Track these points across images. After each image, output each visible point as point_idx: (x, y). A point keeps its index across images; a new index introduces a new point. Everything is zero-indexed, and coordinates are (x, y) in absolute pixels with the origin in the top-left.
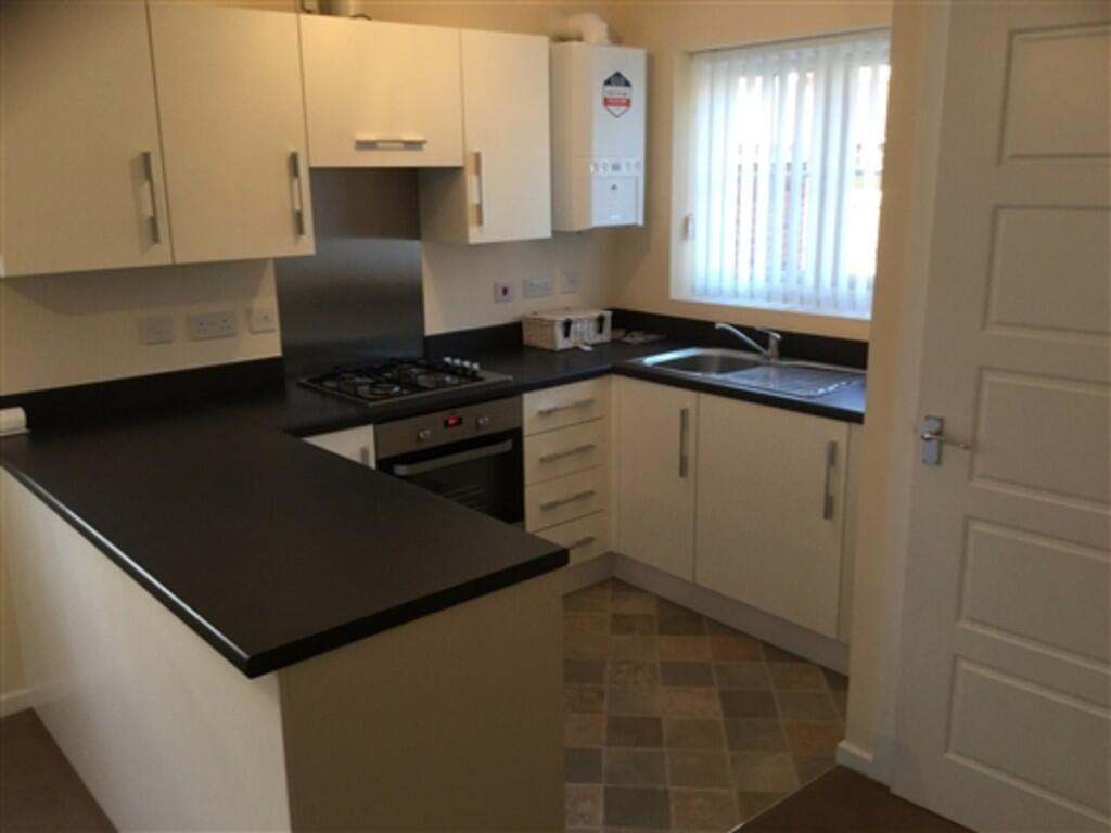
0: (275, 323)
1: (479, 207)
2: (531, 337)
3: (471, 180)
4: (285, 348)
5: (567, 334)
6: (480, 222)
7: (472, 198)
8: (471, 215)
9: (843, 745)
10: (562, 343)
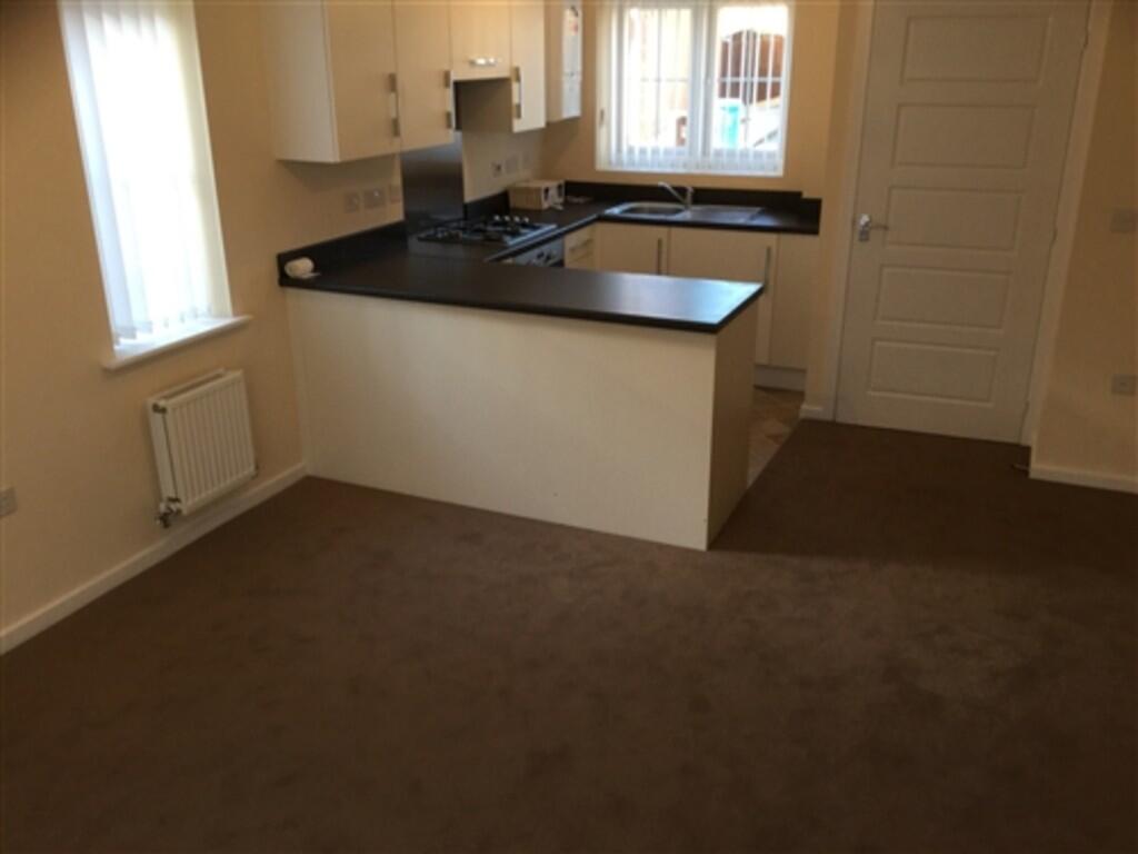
0: (400, 195)
1: (519, 107)
2: (514, 202)
3: (515, 86)
4: (407, 214)
5: (546, 197)
6: (519, 116)
7: (515, 100)
8: (514, 111)
9: (805, 407)
10: (545, 205)
